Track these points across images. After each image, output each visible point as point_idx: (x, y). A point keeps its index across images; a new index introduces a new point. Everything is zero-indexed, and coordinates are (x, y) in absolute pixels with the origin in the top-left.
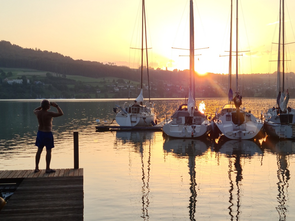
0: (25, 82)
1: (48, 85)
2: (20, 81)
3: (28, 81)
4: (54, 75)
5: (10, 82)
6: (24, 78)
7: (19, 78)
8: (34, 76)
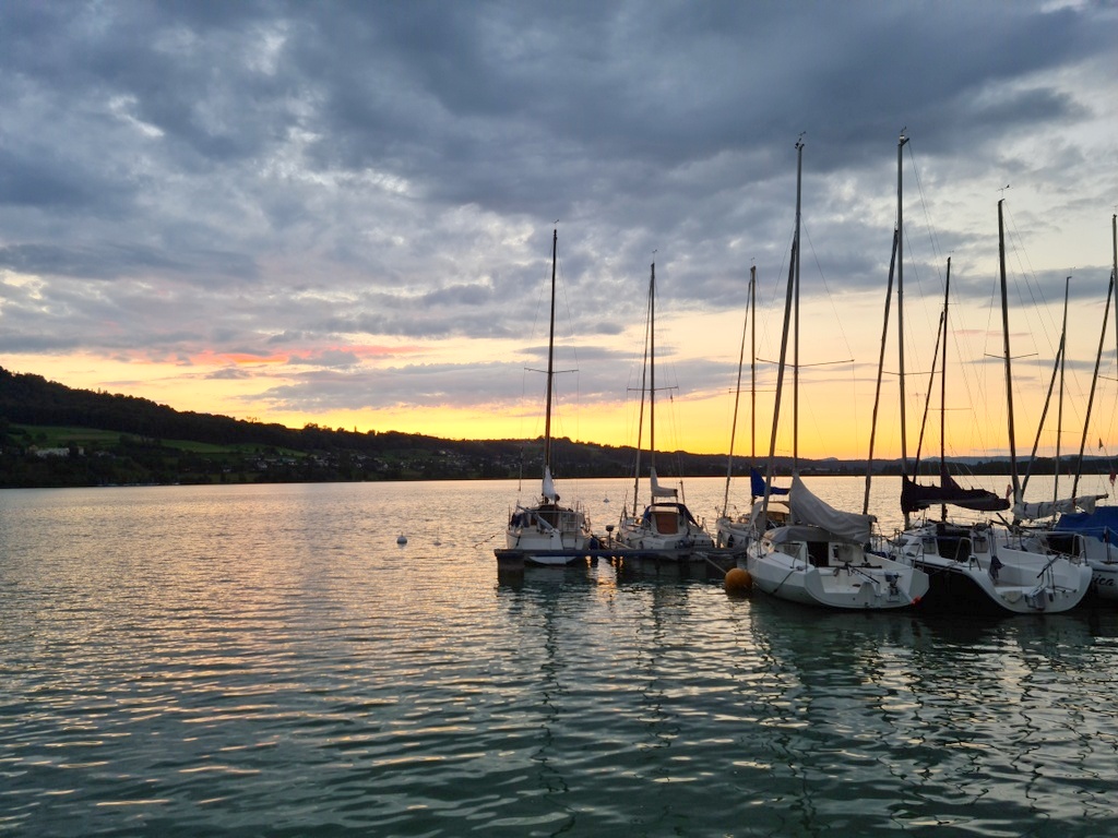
0: (74, 453)
1: (123, 459)
2: (63, 452)
3: (81, 451)
4: (137, 439)
5: (41, 453)
6: (71, 445)
7: (60, 446)
8: (94, 442)
